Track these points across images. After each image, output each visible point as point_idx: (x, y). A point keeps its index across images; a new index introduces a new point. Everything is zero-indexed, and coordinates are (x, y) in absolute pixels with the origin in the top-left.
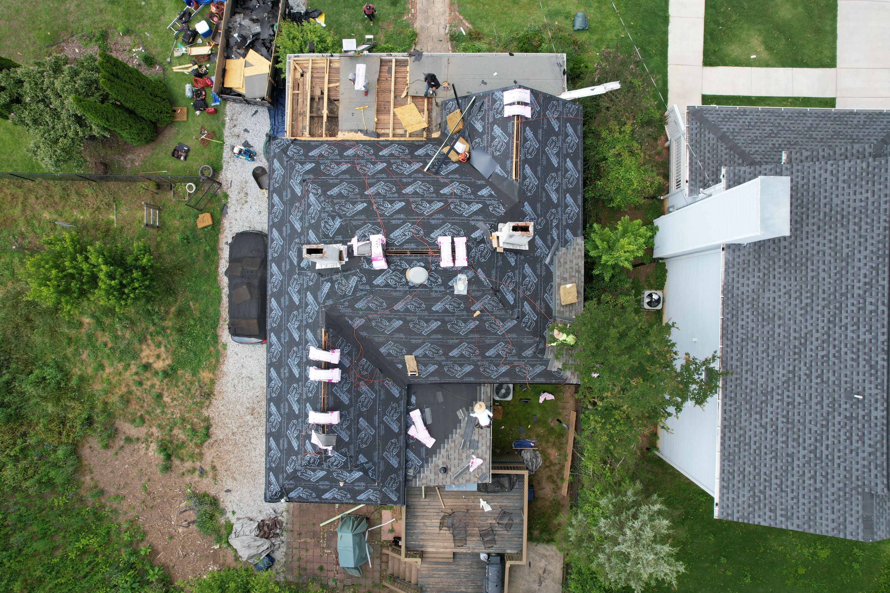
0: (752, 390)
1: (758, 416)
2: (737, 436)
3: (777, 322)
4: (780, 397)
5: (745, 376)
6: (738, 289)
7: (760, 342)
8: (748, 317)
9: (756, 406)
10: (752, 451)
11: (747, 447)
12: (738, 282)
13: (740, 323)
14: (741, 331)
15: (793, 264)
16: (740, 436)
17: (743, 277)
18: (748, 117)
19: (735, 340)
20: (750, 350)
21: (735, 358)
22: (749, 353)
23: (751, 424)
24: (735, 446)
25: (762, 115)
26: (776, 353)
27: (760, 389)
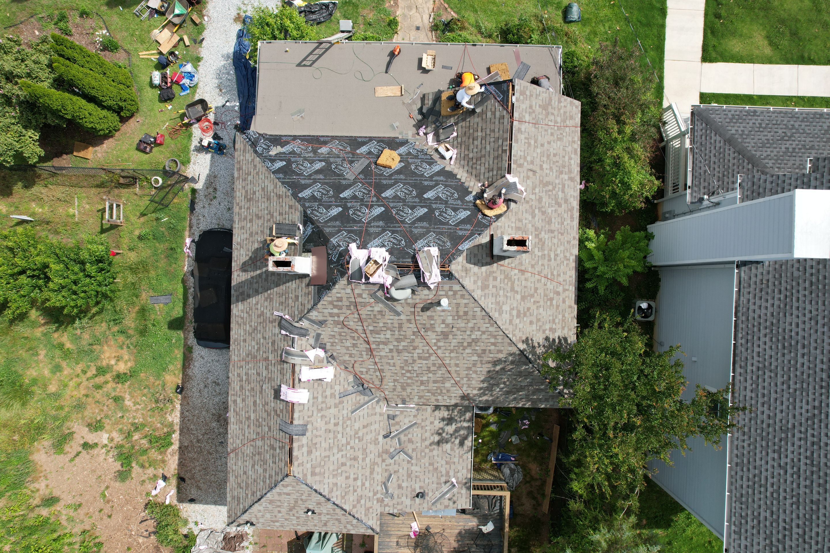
0: (769, 425)
1: (776, 456)
2: (751, 476)
3: (800, 351)
4: (802, 436)
5: (760, 409)
6: (754, 311)
7: (780, 372)
8: (765, 343)
9: (774, 444)
10: (768, 494)
11: (762, 489)
12: (755, 304)
13: (756, 349)
14: (756, 358)
15: (820, 286)
16: (755, 476)
17: (761, 298)
18: (759, 118)
19: (749, 368)
20: (767, 380)
21: (749, 388)
22: (766, 384)
23: (767, 463)
24: (748, 486)
25: (774, 115)
26: (798, 386)
27: (778, 424)
